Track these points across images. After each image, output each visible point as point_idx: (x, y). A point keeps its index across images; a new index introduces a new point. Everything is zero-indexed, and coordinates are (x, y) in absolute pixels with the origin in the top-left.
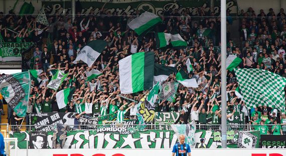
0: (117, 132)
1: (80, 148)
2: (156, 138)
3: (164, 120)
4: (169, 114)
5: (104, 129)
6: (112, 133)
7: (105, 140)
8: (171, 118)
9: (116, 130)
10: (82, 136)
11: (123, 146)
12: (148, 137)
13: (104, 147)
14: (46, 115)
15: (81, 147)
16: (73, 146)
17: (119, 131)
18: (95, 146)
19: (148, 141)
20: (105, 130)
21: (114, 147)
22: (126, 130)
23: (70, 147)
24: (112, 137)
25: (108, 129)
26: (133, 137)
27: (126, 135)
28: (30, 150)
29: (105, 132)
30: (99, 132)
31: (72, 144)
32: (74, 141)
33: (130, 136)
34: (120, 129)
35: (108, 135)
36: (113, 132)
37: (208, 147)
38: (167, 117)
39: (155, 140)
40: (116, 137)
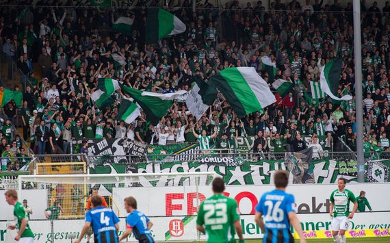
0: (223, 164)
1: (179, 185)
2: (270, 170)
4: (241, 138)
5: (207, 160)
6: (217, 165)
8: (245, 144)
9: (221, 161)
10: (180, 170)
11: (230, 182)
12: (261, 169)
13: (208, 183)
14: (91, 141)
15: (180, 183)
16: (170, 183)
17: (224, 161)
19: (261, 175)
22: (233, 160)
23: (167, 184)
24: (217, 170)
25: (211, 159)
26: (242, 170)
27: (234, 168)
29: (209, 164)
30: (201, 163)
33: (238, 168)
34: (225, 160)
35: (212, 167)
36: (217, 163)
37: (332, 181)
38: (240, 143)
39: (270, 174)
40: (222, 170)
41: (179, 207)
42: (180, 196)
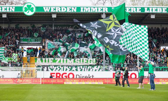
7: (66, 69)
10: (59, 67)
11: (72, 70)
12: (80, 67)
15: (59, 70)
16: (56, 70)
18: (63, 70)
19: (80, 69)
21: (69, 71)
23: (55, 71)
24: (68, 67)
26: (75, 68)
27: (73, 67)
31: (56, 69)
32: (57, 69)
35: (67, 67)
37: (99, 71)
40: (70, 67)
41: (54, 76)
42: (54, 73)
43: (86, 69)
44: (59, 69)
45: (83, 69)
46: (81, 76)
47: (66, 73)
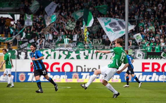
0: (67, 50)
2: (89, 53)
3: (93, 43)
4: (96, 40)
6: (64, 51)
7: (60, 55)
8: (97, 42)
10: (47, 52)
11: (70, 58)
12: (84, 53)
13: (59, 58)
14: (27, 40)
15: (47, 58)
17: (68, 49)
18: (54, 58)
19: (84, 55)
20: (60, 49)
21: (65, 58)
22: (72, 49)
24: (64, 53)
25: (61, 48)
26: (76, 53)
27: (72, 52)
28: (18, 60)
29: (60, 50)
30: (57, 50)
33: (74, 52)
35: (62, 52)
36: (64, 50)
38: (95, 42)
39: (88, 55)
40: (66, 53)
43: (95, 55)
44: (46, 55)
45: (90, 55)
46: (85, 69)
47: (58, 64)
